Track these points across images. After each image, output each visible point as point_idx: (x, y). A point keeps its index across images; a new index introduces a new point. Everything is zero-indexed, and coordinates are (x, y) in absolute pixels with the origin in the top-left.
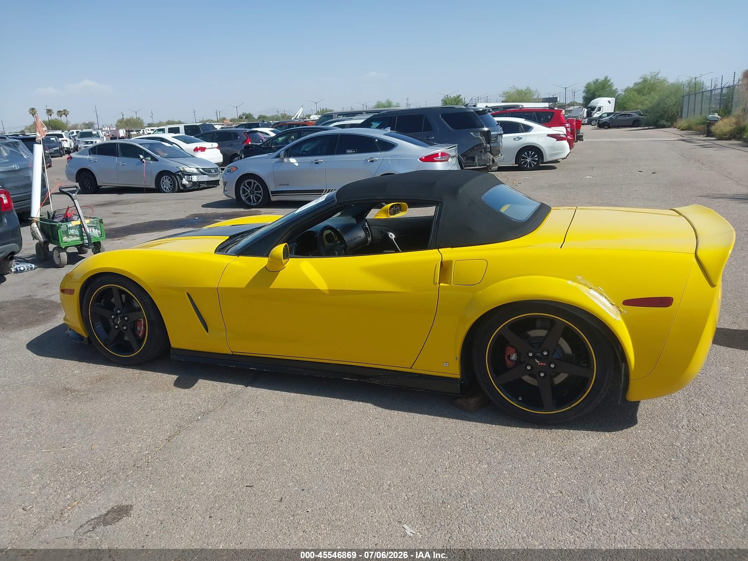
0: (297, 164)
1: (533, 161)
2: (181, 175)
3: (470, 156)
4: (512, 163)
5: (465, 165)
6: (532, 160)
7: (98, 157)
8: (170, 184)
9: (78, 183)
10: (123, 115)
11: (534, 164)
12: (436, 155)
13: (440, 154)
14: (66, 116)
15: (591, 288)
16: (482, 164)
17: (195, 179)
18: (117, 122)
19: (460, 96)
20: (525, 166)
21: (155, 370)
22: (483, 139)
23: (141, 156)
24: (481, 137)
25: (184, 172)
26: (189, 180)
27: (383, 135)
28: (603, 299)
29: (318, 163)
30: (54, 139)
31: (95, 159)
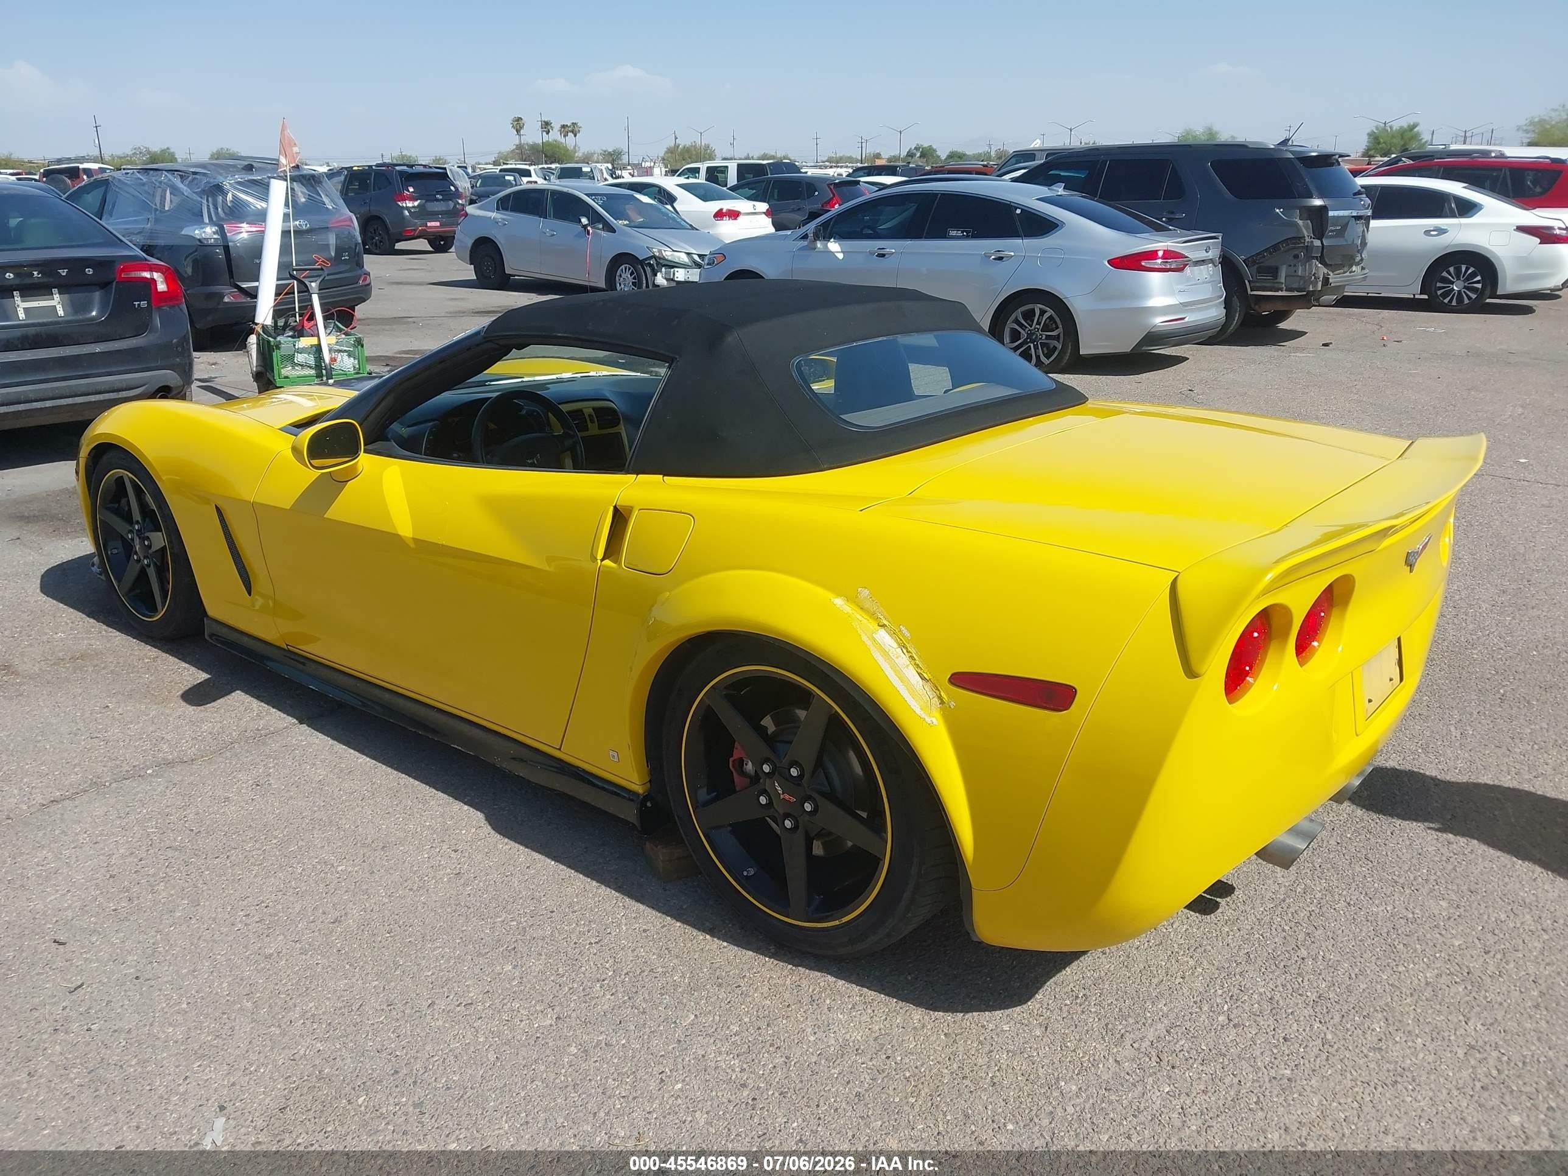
0: (840, 256)
1: (1468, 290)
2: (655, 265)
3: (1267, 264)
4: (1412, 290)
5: (1252, 284)
6: (1465, 287)
7: (509, 215)
8: (633, 283)
9: (472, 266)
10: (676, 138)
11: (1469, 298)
12: (1153, 255)
13: (1160, 254)
14: (575, 136)
15: (884, 626)
16: (1295, 286)
17: (680, 275)
18: (666, 152)
19: (1415, 126)
20: (1446, 301)
21: (183, 659)
22: (1304, 227)
23: (584, 221)
24: (1300, 222)
25: (660, 258)
26: (668, 277)
27: (1037, 199)
28: (903, 660)
29: (883, 255)
30: (511, 178)
31: (504, 219)
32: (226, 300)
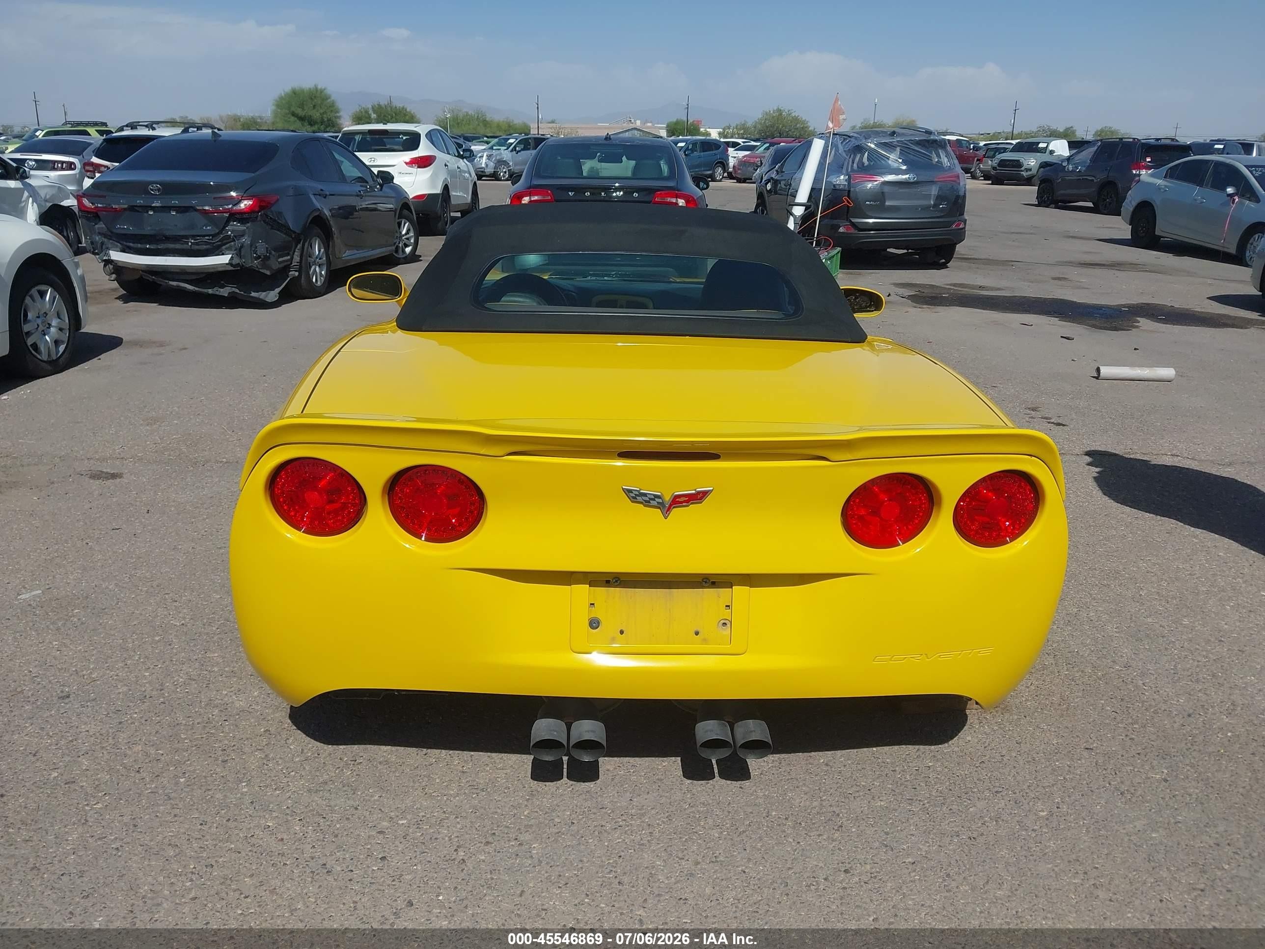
7: (1173, 183)
23: (1230, 190)
31: (1167, 186)
32: (841, 230)
